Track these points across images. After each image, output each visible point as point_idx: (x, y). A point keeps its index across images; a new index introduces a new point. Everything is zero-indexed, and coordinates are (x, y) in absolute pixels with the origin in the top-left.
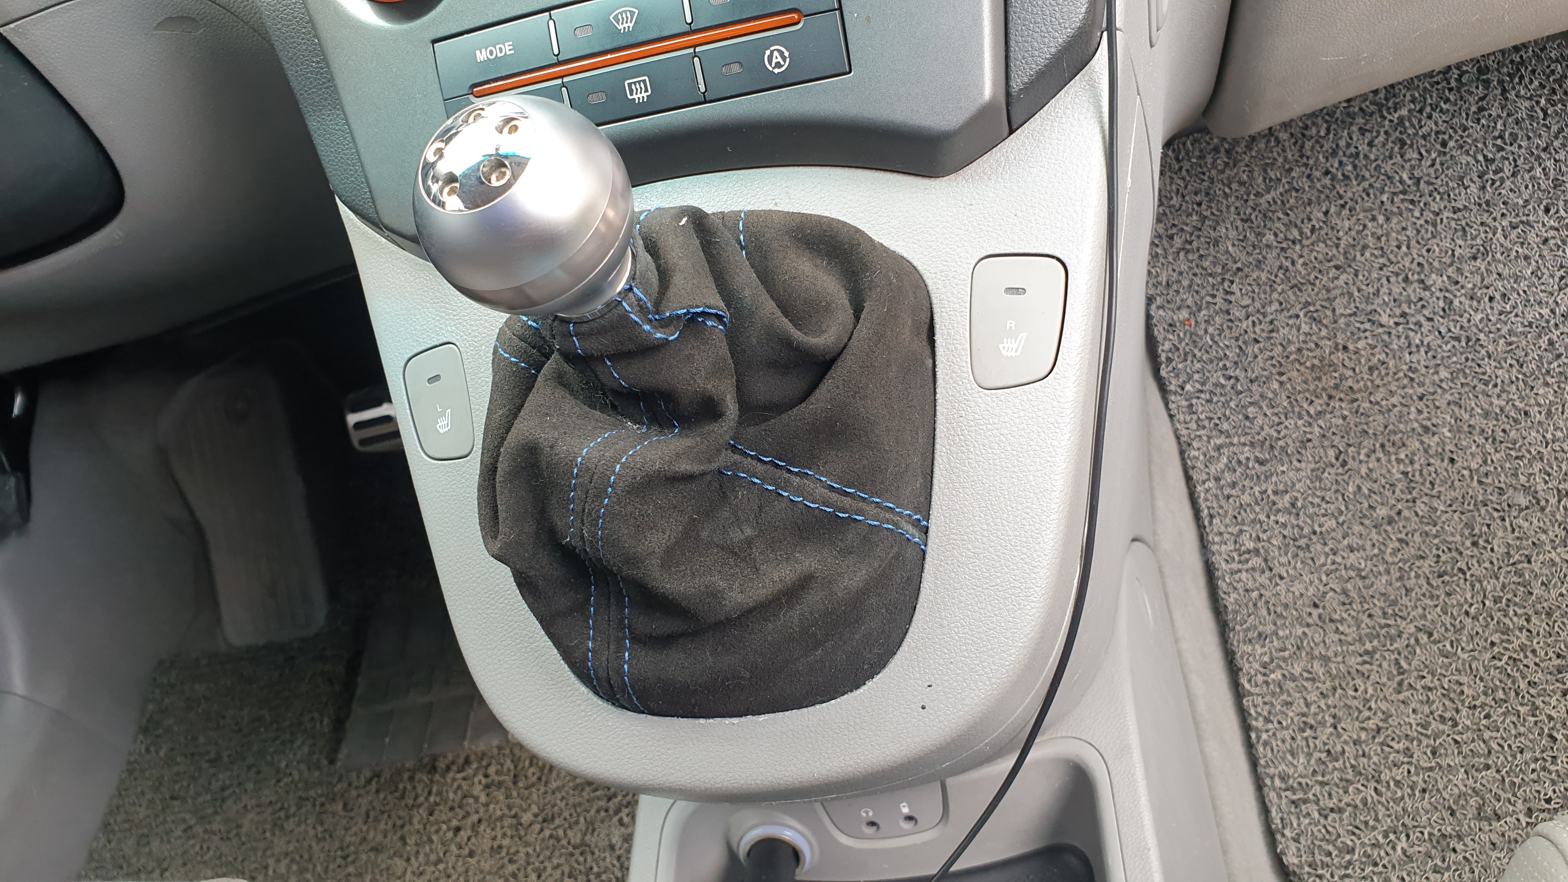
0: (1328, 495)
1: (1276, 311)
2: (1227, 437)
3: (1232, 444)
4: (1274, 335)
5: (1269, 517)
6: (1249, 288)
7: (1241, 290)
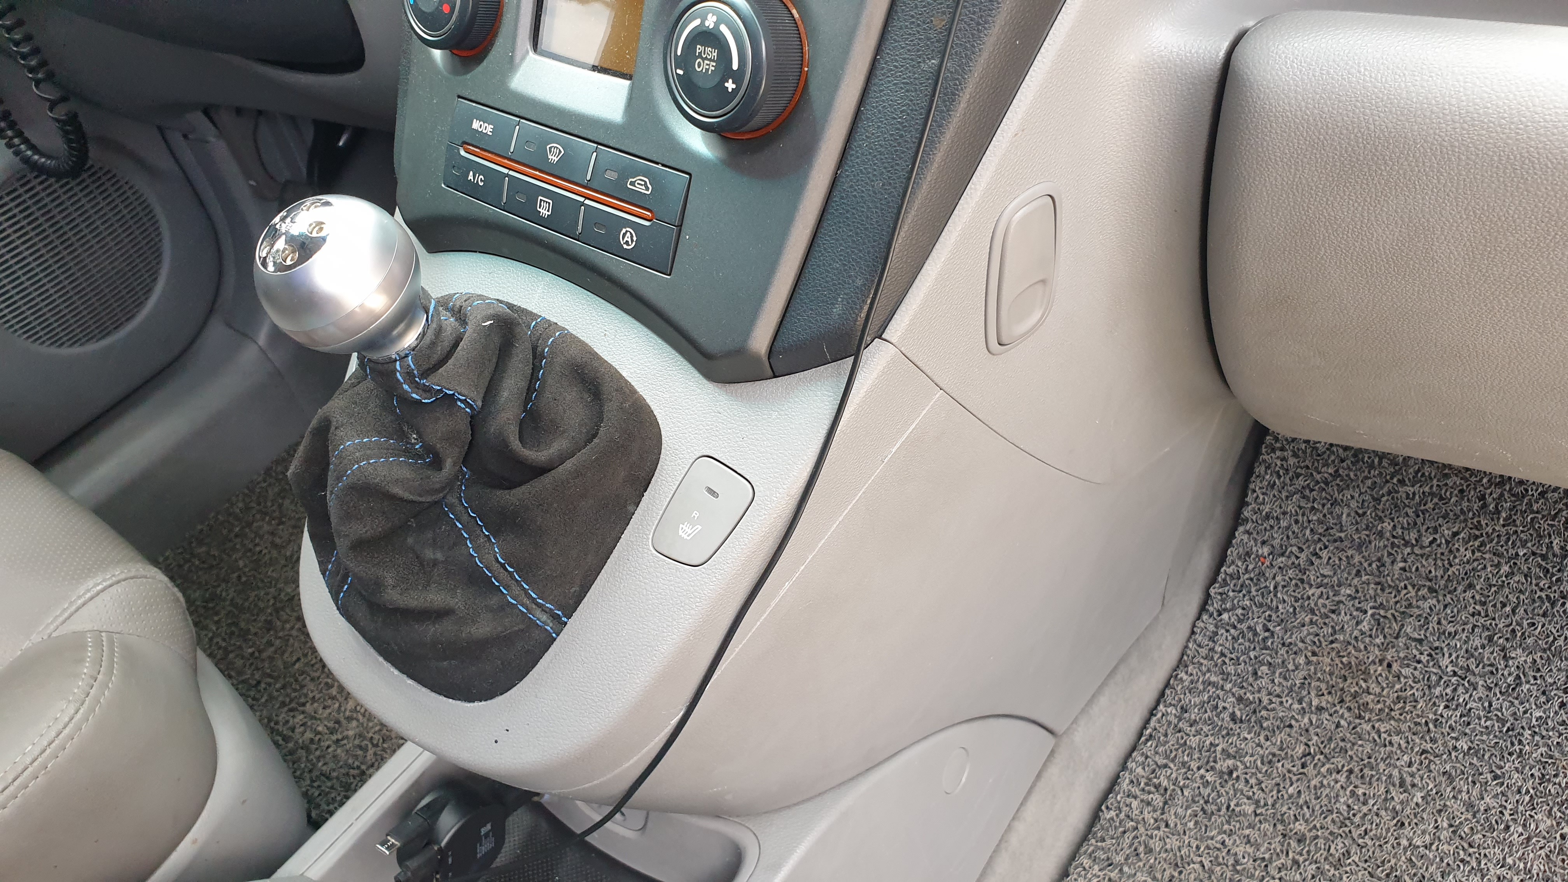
0: (1267, 784)
1: (1349, 596)
2: (1223, 679)
3: (1222, 688)
4: (1334, 616)
5: (1199, 768)
6: (1337, 562)
7: (1330, 558)
